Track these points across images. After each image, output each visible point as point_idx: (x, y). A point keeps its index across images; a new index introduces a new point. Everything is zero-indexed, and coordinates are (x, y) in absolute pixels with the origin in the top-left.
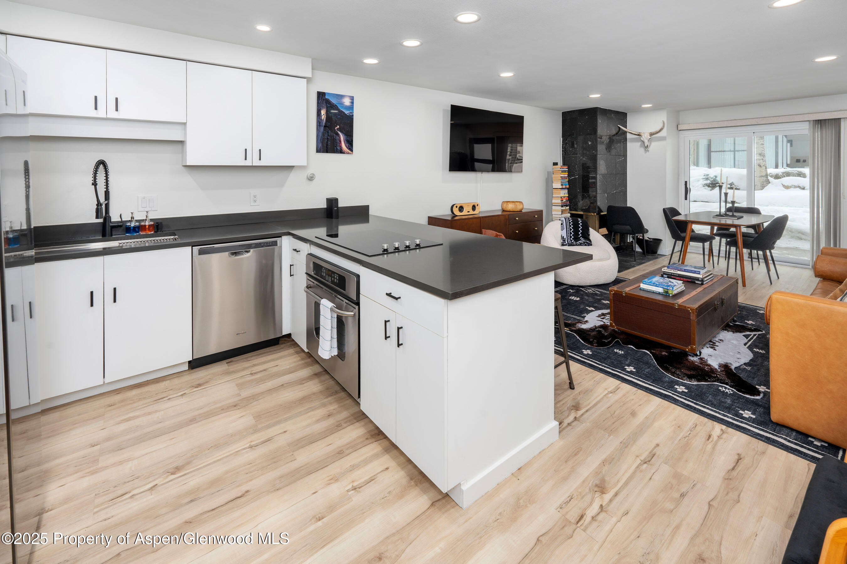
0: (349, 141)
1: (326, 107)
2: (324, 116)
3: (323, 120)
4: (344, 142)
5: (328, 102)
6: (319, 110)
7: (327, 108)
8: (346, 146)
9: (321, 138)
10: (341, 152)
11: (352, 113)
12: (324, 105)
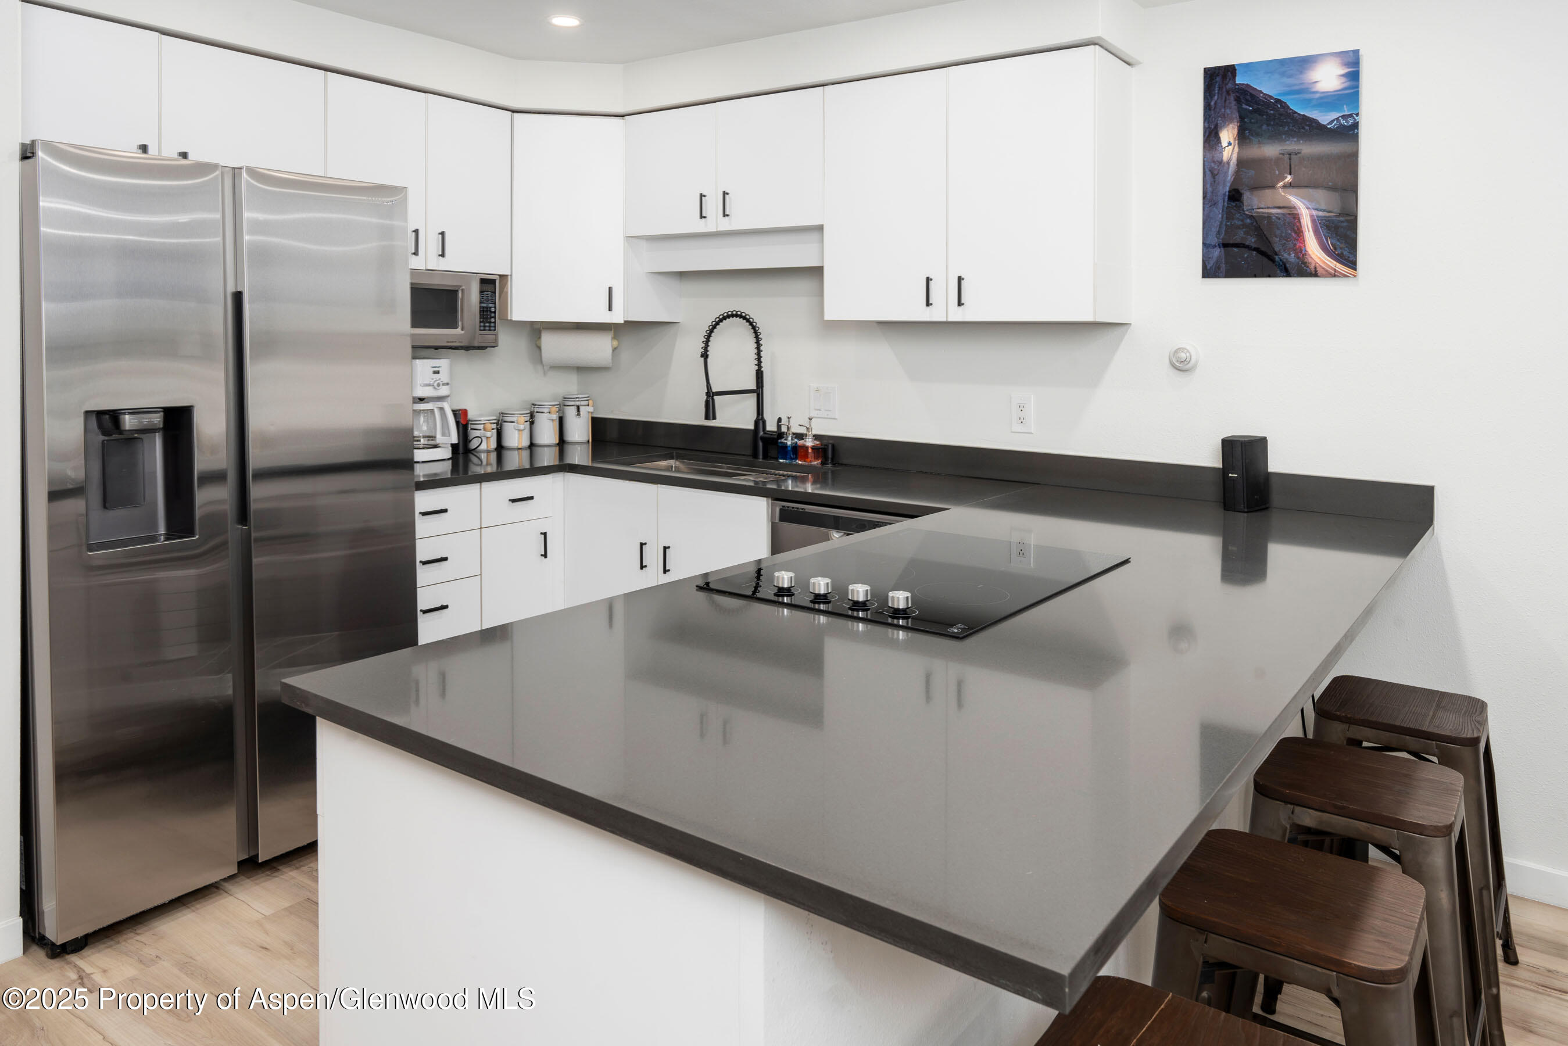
0: (1337, 228)
1: (1236, 115)
2: (1231, 147)
3: (1228, 163)
4: (1316, 232)
5: (1246, 96)
6: (1210, 133)
7: (1242, 118)
8: (1324, 248)
9: (1220, 227)
10: (1303, 270)
11: (1351, 116)
12: (1232, 111)
